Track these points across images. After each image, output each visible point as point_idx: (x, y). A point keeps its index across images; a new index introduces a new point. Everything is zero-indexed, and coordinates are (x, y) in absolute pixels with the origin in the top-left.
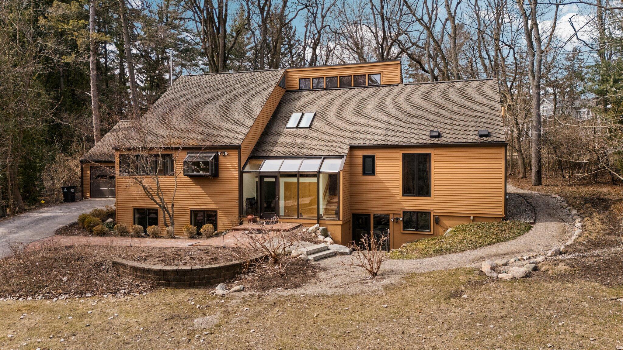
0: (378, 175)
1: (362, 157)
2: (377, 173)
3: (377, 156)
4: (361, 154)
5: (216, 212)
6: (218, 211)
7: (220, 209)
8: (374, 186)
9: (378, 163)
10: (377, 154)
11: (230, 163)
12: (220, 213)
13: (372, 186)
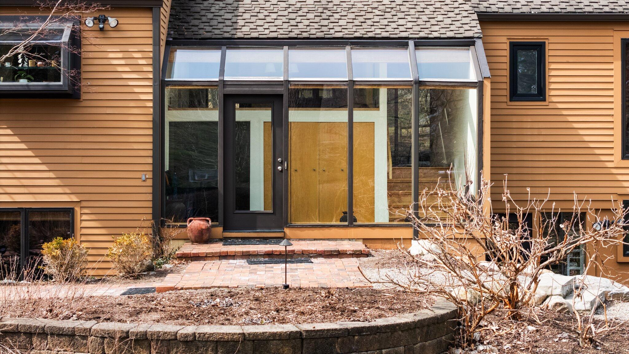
0: (555, 99)
1: (507, 47)
2: (553, 93)
3: (551, 47)
4: (504, 39)
5: (70, 212)
6: (77, 209)
7: (84, 204)
8: (544, 132)
9: (553, 66)
10: (552, 40)
11: (120, 55)
12: (84, 217)
13: (536, 132)
